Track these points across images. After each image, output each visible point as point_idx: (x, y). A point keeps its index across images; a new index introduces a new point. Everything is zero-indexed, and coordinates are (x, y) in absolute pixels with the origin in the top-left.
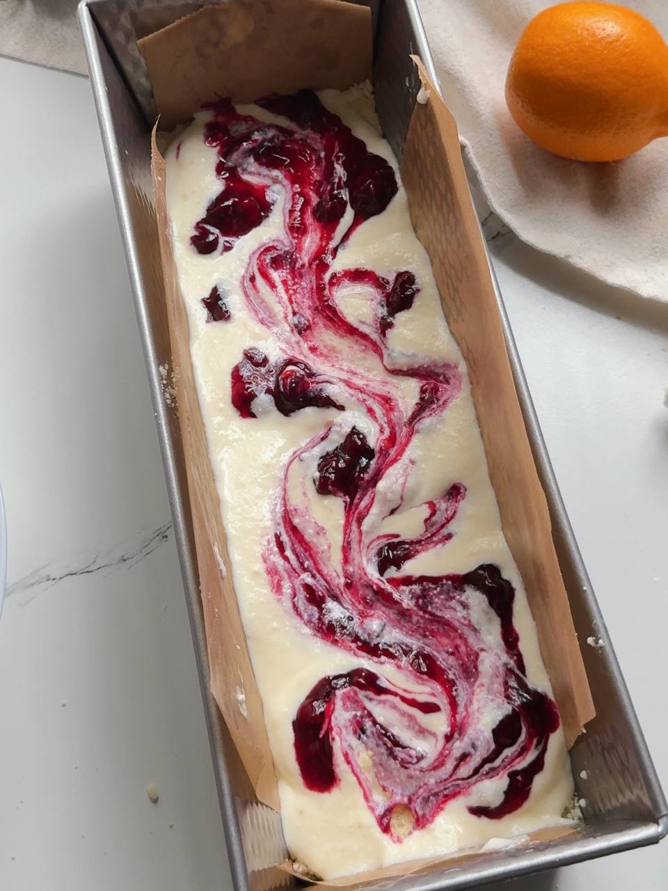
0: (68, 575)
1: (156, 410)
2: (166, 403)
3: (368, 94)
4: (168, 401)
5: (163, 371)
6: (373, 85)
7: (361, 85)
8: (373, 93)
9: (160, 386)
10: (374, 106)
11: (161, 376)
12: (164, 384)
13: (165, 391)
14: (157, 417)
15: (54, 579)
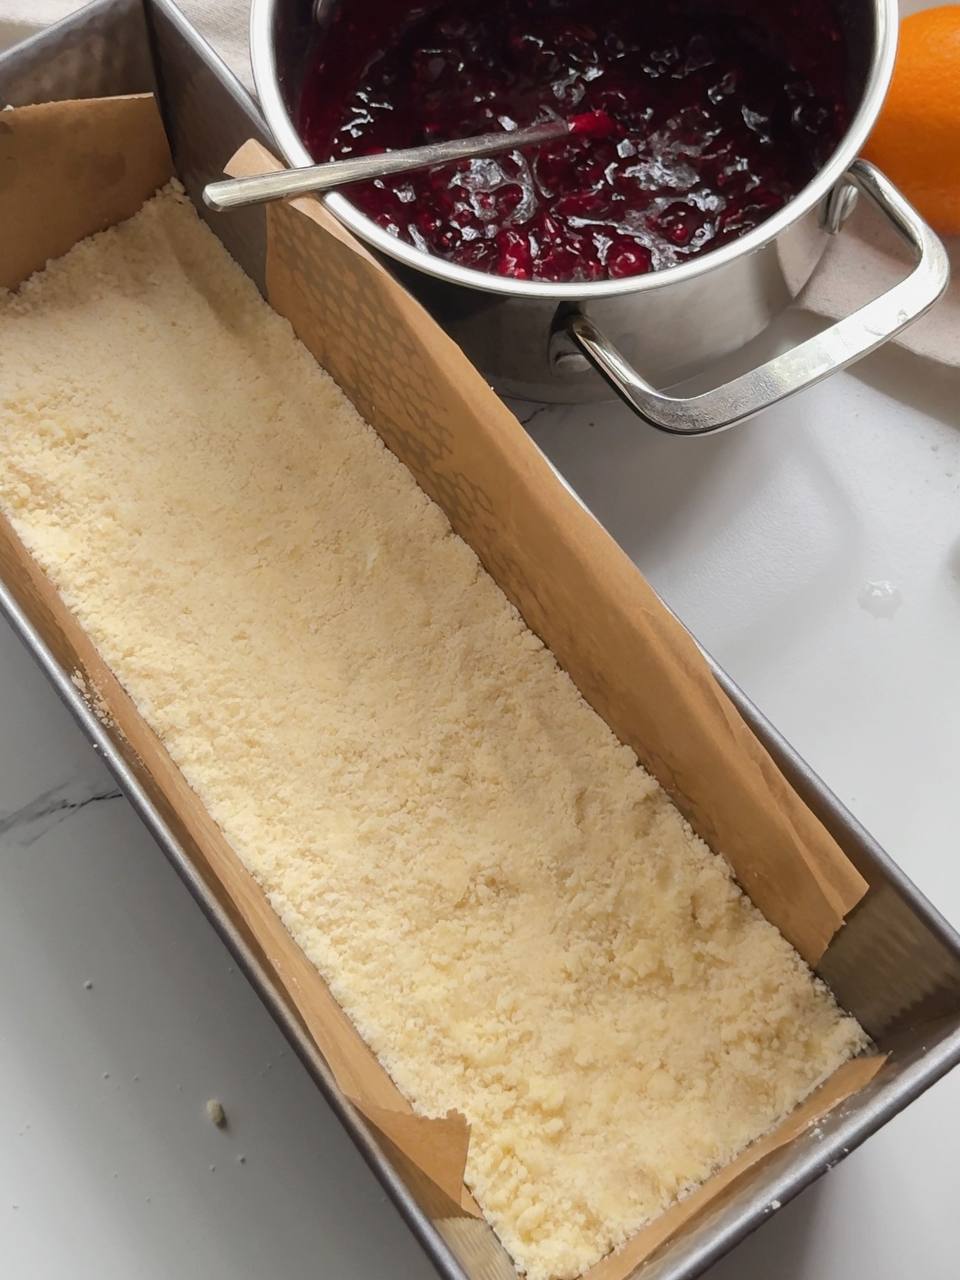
0: (93, 799)
1: (92, 740)
2: (102, 724)
3: (180, 198)
4: (103, 720)
5: (80, 683)
6: (181, 181)
7: (167, 189)
8: (185, 194)
9: (83, 704)
10: (196, 212)
11: (80, 690)
12: (88, 700)
13: (93, 709)
14: (100, 751)
15: (73, 806)
